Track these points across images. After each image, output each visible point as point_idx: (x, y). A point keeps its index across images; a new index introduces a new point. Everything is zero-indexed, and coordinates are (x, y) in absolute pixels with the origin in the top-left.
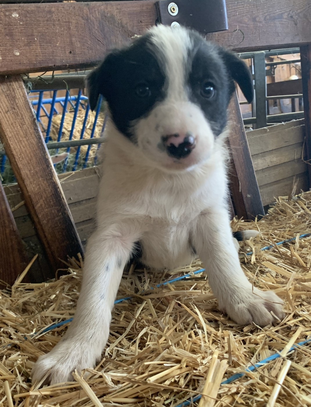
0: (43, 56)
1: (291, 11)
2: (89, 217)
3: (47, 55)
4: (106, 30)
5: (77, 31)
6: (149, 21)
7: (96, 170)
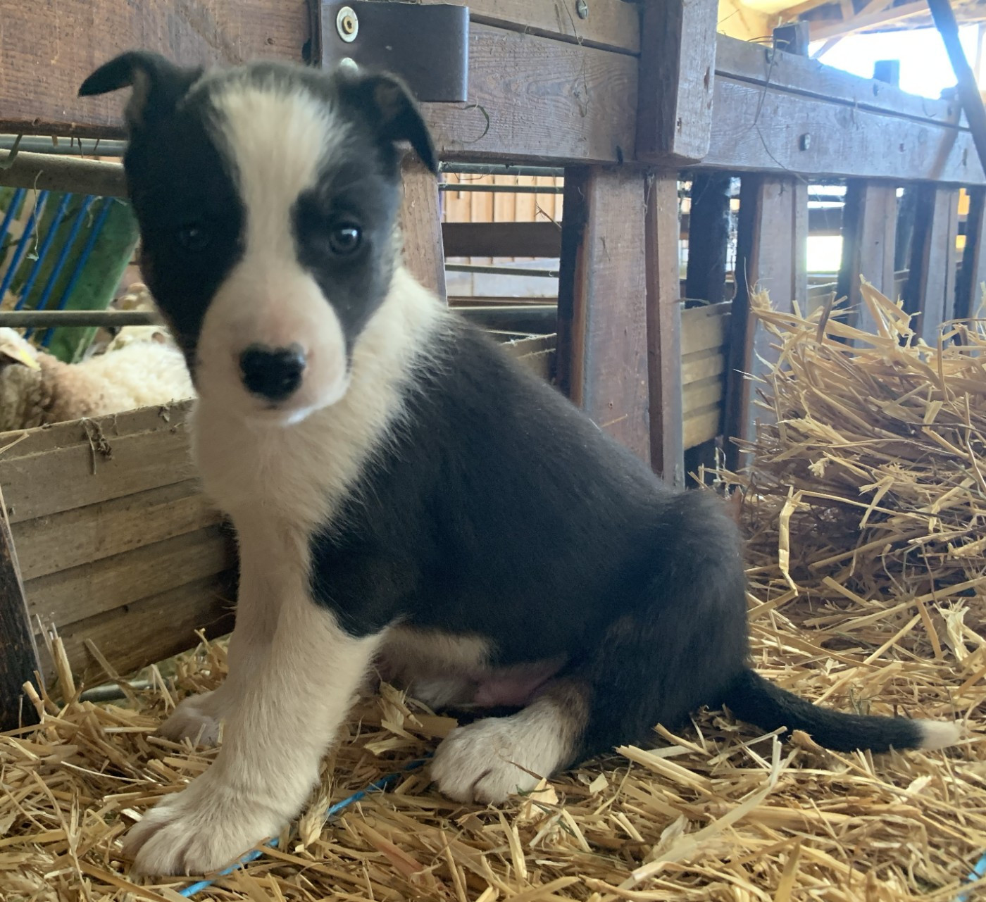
0: (9, 87)
1: (577, 82)
2: (57, 566)
3: (20, 86)
4: (183, 46)
5: (109, 32)
6: (290, 44)
7: (87, 430)
